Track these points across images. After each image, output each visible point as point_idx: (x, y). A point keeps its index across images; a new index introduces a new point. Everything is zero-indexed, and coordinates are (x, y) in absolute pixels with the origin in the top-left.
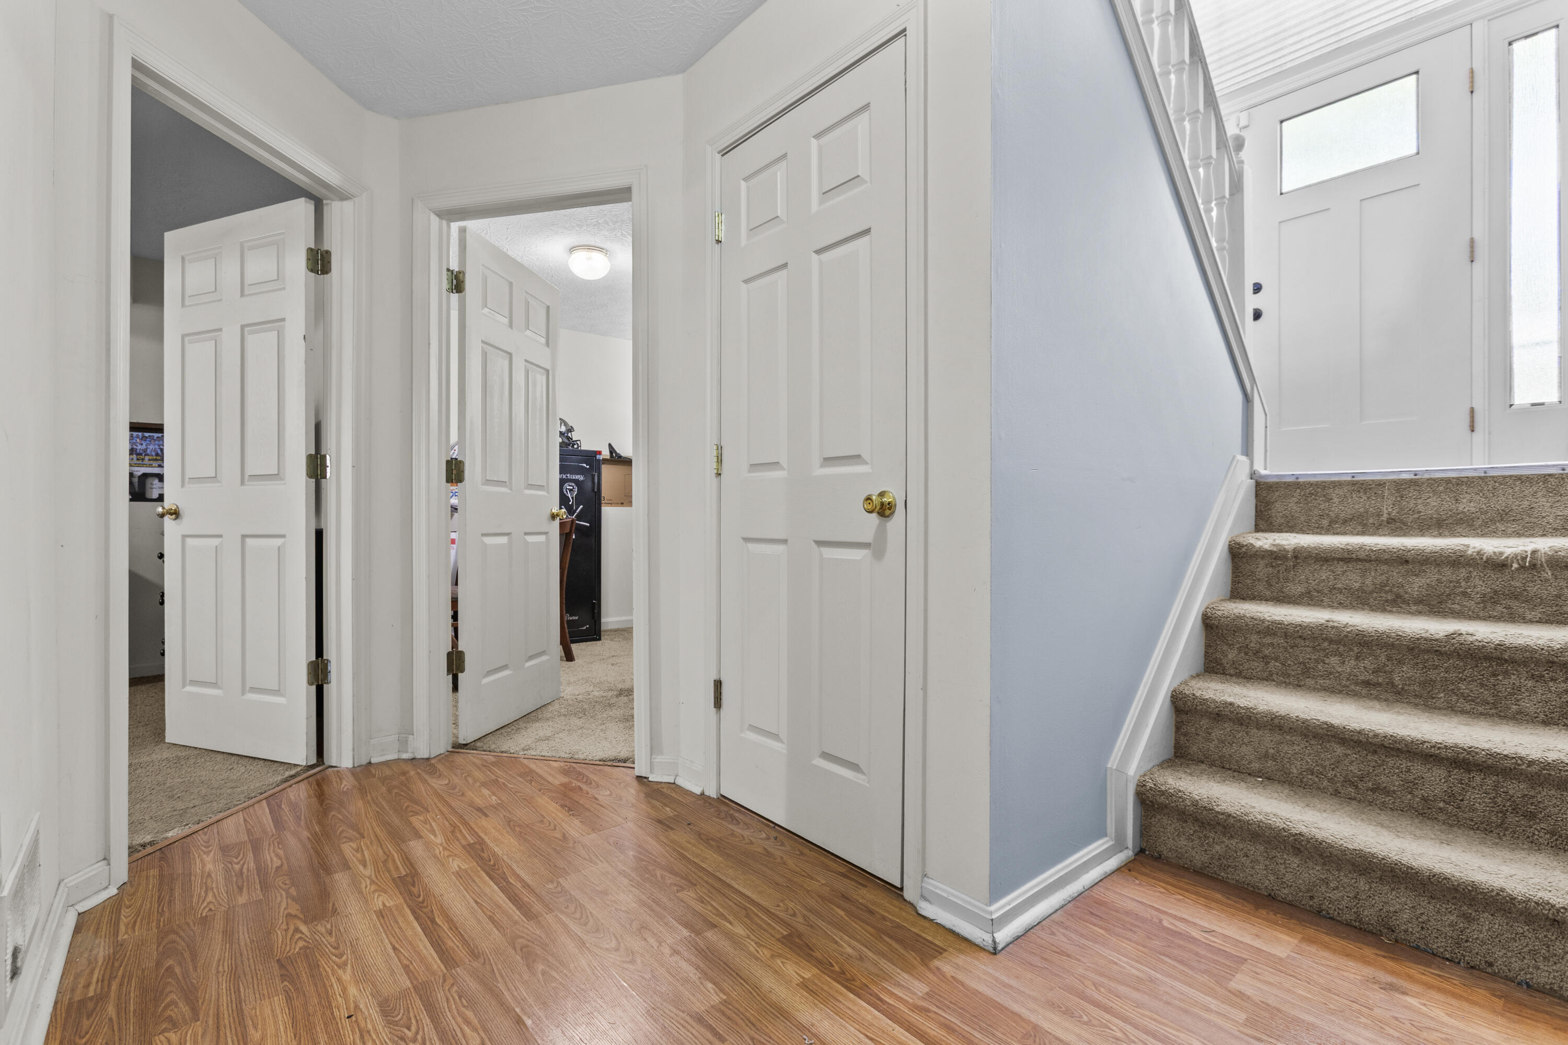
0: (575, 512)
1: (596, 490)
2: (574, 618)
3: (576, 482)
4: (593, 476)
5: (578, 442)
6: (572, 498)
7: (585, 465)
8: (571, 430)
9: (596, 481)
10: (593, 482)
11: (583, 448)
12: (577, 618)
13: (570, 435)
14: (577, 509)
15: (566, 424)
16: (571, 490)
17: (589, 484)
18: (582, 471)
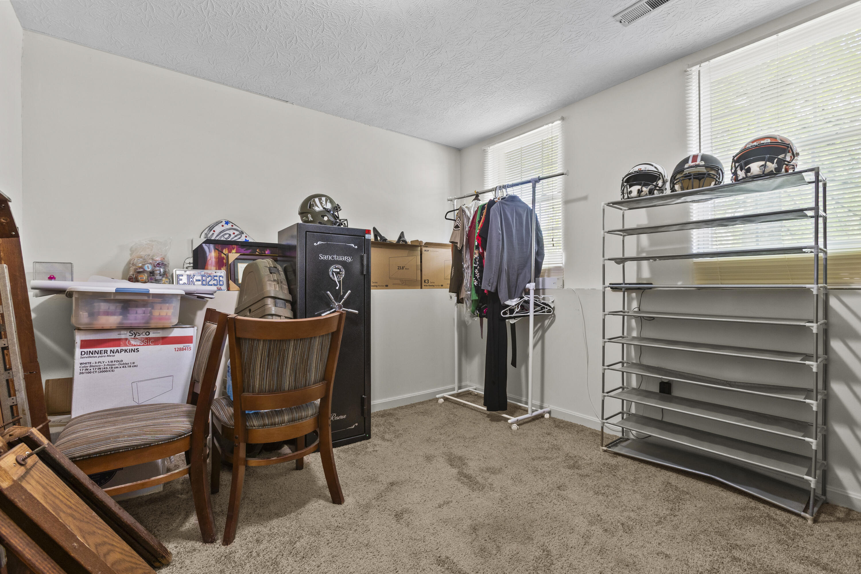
0: (342, 297)
1: (365, 273)
2: (342, 417)
3: (344, 264)
4: (362, 258)
5: (346, 222)
6: (339, 282)
7: (353, 246)
8: (337, 208)
9: (365, 262)
10: (362, 265)
11: (350, 226)
12: (345, 417)
13: (336, 213)
14: (344, 294)
15: (332, 201)
16: (337, 273)
17: (357, 267)
18: (348, 252)
